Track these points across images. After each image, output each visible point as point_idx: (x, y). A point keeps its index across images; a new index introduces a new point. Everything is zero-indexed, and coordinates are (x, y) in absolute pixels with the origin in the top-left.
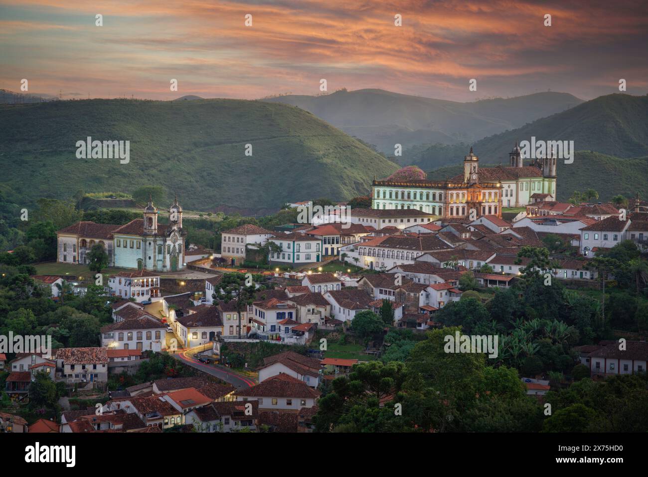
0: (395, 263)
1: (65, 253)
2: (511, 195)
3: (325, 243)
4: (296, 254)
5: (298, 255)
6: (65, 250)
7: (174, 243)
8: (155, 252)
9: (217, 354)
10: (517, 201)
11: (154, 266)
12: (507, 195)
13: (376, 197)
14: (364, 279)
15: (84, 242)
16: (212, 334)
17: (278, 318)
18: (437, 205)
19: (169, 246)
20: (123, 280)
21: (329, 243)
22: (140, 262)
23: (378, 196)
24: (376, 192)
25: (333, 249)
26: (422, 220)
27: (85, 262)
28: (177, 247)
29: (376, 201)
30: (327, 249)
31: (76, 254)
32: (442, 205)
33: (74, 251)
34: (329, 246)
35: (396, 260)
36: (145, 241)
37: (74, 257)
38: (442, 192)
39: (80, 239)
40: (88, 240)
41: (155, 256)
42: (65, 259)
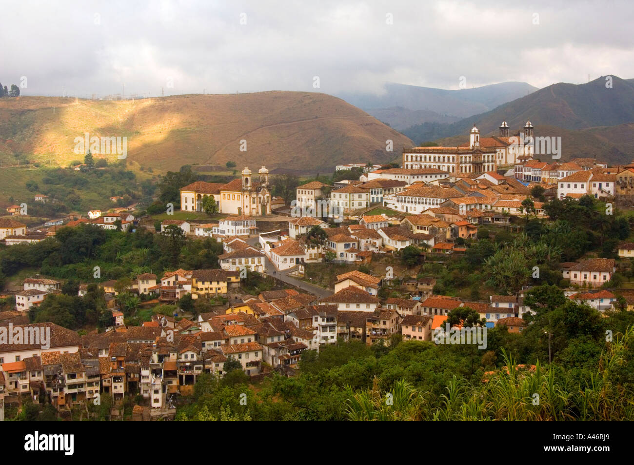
0: (424, 207)
1: (186, 204)
2: (502, 158)
3: (372, 194)
4: (351, 202)
5: (353, 203)
6: (186, 202)
7: (264, 196)
8: (250, 202)
9: (301, 274)
10: (506, 162)
11: (250, 212)
12: (499, 158)
13: (405, 160)
14: (406, 219)
15: (199, 196)
16: (297, 260)
17: (345, 247)
18: (451, 165)
19: (260, 198)
20: (230, 222)
21: (375, 194)
22: (239, 209)
23: (407, 159)
24: (406, 157)
25: (377, 198)
26: (441, 176)
27: (201, 210)
28: (266, 198)
29: (406, 163)
30: (373, 198)
31: (194, 205)
32: (454, 165)
33: (193, 203)
34: (375, 196)
35: (424, 205)
36: (244, 195)
37: (193, 207)
38: (455, 155)
39: (197, 194)
40: (202, 195)
41: (250, 206)
42: (186, 208)
